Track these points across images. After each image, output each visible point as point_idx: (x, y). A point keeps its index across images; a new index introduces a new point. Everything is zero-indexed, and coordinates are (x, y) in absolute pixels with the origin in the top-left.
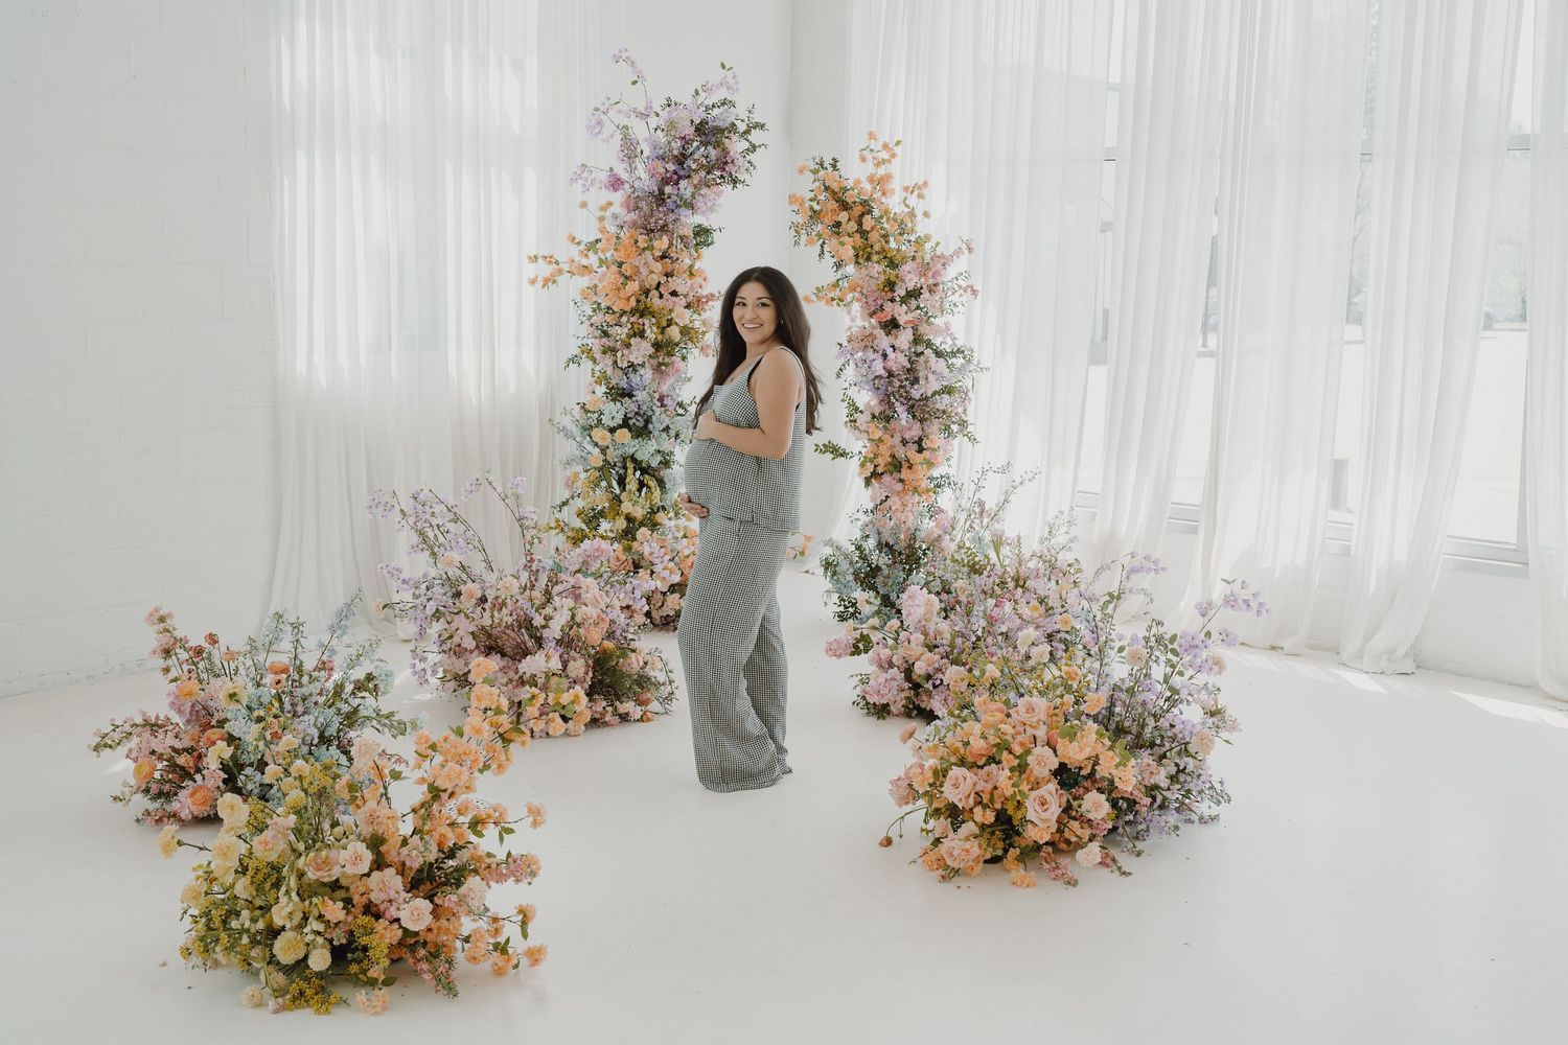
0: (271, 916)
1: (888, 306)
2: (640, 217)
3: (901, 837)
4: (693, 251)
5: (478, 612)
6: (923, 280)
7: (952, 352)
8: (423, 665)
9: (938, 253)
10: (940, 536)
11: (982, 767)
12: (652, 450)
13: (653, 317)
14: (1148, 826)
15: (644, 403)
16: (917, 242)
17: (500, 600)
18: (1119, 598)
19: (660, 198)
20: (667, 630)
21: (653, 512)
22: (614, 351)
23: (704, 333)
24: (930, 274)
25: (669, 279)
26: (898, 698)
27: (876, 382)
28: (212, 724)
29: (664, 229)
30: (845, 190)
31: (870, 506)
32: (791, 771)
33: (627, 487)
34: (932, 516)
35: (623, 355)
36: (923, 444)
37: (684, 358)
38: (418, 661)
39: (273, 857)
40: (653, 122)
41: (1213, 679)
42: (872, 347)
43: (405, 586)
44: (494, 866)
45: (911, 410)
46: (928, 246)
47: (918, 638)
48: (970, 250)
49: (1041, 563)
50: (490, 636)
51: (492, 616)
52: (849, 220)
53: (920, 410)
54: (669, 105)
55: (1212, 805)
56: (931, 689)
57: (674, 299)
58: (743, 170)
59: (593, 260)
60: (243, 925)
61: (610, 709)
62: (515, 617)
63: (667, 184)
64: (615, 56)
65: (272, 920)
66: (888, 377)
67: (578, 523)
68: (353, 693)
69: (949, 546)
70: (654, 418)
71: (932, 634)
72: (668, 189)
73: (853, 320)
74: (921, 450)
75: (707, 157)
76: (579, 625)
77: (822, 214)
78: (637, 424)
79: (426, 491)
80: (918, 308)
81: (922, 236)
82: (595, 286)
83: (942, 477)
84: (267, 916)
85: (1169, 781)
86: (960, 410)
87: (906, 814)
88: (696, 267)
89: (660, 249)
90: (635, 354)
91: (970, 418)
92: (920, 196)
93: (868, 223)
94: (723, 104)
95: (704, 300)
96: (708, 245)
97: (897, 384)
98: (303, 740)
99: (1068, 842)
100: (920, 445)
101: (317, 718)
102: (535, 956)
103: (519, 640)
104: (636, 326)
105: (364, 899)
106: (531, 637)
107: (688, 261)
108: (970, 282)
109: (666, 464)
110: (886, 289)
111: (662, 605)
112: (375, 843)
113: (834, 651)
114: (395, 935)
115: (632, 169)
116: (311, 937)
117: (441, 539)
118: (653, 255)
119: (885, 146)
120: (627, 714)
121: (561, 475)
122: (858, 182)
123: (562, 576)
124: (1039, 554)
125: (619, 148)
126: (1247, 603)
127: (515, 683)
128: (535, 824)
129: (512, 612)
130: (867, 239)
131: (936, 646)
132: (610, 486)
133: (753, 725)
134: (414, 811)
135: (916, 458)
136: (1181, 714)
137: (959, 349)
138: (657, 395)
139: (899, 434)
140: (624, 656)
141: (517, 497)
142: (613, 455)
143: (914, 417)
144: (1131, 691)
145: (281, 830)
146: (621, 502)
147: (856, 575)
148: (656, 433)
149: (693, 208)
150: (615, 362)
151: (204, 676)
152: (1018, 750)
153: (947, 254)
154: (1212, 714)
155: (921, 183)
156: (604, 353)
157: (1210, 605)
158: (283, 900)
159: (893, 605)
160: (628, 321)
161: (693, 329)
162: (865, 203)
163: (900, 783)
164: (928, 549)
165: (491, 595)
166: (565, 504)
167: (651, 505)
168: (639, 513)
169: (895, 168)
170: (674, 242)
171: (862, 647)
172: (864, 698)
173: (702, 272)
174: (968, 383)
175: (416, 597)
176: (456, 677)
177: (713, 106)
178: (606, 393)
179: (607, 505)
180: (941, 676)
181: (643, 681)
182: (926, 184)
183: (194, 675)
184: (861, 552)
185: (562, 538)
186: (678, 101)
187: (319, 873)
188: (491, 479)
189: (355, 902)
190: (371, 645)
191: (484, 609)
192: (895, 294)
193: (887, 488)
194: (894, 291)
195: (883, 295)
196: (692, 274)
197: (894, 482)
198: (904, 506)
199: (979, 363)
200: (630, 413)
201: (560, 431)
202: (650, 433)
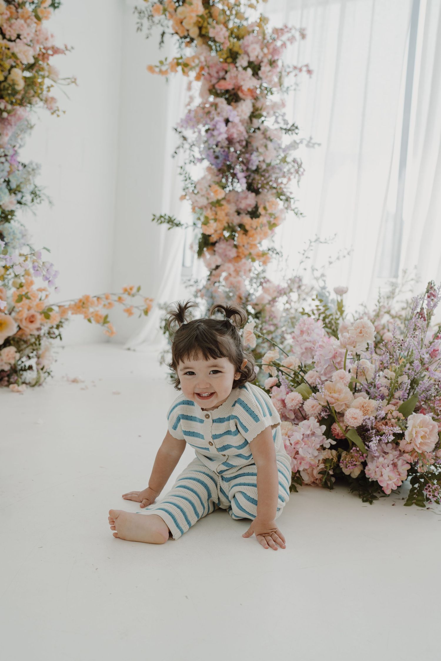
1: (231, 76)
7: (285, 129)
23: (49, 88)
26: (316, 461)
27: (217, 150)
34: (260, 283)
36: (261, 210)
42: (215, 115)
45: (248, 179)
48: (303, 36)
53: (255, 181)
66: (228, 145)
74: (257, 216)
95: (50, 52)
97: (236, 153)
143: (249, 186)
192: (238, 65)
193: (220, 256)
194: (236, 63)
195: (226, 65)
196: (38, 18)
197: (229, 248)
198: (237, 272)
199: (311, 138)
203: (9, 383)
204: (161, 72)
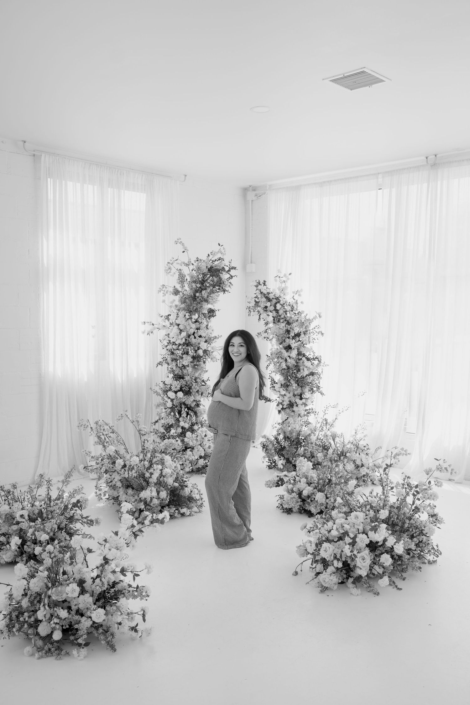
0: (37, 615)
1: (287, 340)
2: (186, 306)
3: (301, 571)
4: (208, 319)
5: (123, 471)
6: (301, 329)
7: (313, 358)
8: (100, 492)
9: (307, 318)
10: (310, 434)
11: (336, 542)
12: (192, 400)
13: (192, 346)
14: (407, 566)
15: (189, 381)
16: (298, 314)
17: (132, 467)
18: (391, 466)
19: (194, 298)
20: (198, 474)
21: (193, 425)
22: (176, 360)
23: (212, 352)
24: (304, 327)
25: (198, 330)
26: (296, 505)
27: (283, 371)
28: (14, 523)
29: (196, 310)
30: (269, 293)
31: (281, 421)
32: (253, 539)
33: (182, 415)
34: (306, 426)
35: (180, 362)
36: (302, 396)
37: (204, 362)
38: (98, 490)
39: (37, 590)
40: (191, 267)
41: (432, 502)
42: (281, 357)
43: (93, 459)
44: (131, 592)
45: (297, 382)
46: (303, 315)
47: (304, 480)
48: (320, 317)
49: (352, 446)
50: (127, 481)
51: (129, 473)
52: (271, 305)
53: (301, 382)
54: (198, 261)
55: (435, 557)
56: (310, 502)
57: (200, 339)
58: (227, 286)
59: (167, 323)
60: (25, 619)
61: (177, 511)
62: (138, 473)
63: (197, 292)
64: (176, 241)
65: (37, 617)
66: (288, 369)
67: (162, 430)
68: (72, 508)
69: (313, 438)
70: (193, 387)
71: (309, 478)
72: (197, 294)
73: (272, 346)
74: (301, 399)
75: (213, 281)
76: (164, 477)
77: (260, 303)
78: (186, 389)
79: (101, 421)
80: (299, 341)
81: (300, 311)
82: (169, 334)
83: (310, 409)
84: (35, 615)
85: (415, 547)
86: (317, 382)
87: (304, 561)
88: (209, 326)
89: (194, 319)
90: (185, 361)
91: (321, 385)
92: (299, 295)
93: (278, 306)
94: (219, 260)
95: (212, 339)
96: (214, 316)
97: (291, 372)
98: (51, 530)
99: (374, 574)
100: (301, 396)
101: (57, 520)
102: (149, 632)
103: (139, 482)
104: (185, 350)
105: (76, 608)
106: (144, 481)
107: (205, 323)
108: (320, 330)
109: (198, 405)
110: (286, 333)
111: (197, 464)
112: (81, 583)
113: (269, 485)
114: (89, 623)
115: (183, 287)
116: (54, 625)
117: (107, 440)
118: (192, 321)
119: (285, 275)
120: (184, 513)
121: (155, 411)
122: (274, 290)
123: (157, 455)
124: (351, 442)
125: (177, 278)
126: (446, 469)
127: (137, 501)
128: (148, 572)
129: (136, 471)
130: (278, 313)
131: (311, 483)
132: (175, 415)
133: (237, 520)
134: (97, 567)
135: (299, 402)
136: (420, 517)
137: (316, 358)
138: (194, 378)
139: (292, 392)
140: (183, 489)
141: (138, 422)
142: (176, 402)
143: (298, 385)
144: (399, 508)
145: (41, 578)
146: (179, 421)
147: (275, 450)
148: (194, 393)
149: (207, 302)
150: (177, 365)
151: (11, 501)
152: (352, 535)
153: (311, 319)
154: (432, 516)
155: (299, 290)
156: (172, 361)
157: (431, 470)
158: (42, 608)
159: (291, 463)
160: (182, 348)
161: (208, 350)
162: (277, 298)
163: (301, 548)
164: (305, 439)
165: (128, 463)
166: (157, 422)
167: (192, 422)
168: (187, 426)
169: (288, 284)
170: (200, 316)
171: (280, 483)
172: (281, 505)
174: (319, 370)
175: (97, 464)
176: (114, 498)
177: (215, 260)
178: (173, 377)
179: (174, 422)
180: (314, 497)
181: (190, 499)
183: (7, 502)
184: (277, 440)
185: (156, 436)
186: (201, 259)
187: (57, 597)
188: (127, 414)
189: (72, 609)
190: (79, 489)
191: (125, 470)
192: (290, 335)
193: (288, 414)
194: (290, 334)
195: (285, 336)
197: (290, 412)
198: (295, 421)
199: (324, 363)
200: (183, 385)
201: (154, 392)
202: (191, 393)
203: (202, 473)
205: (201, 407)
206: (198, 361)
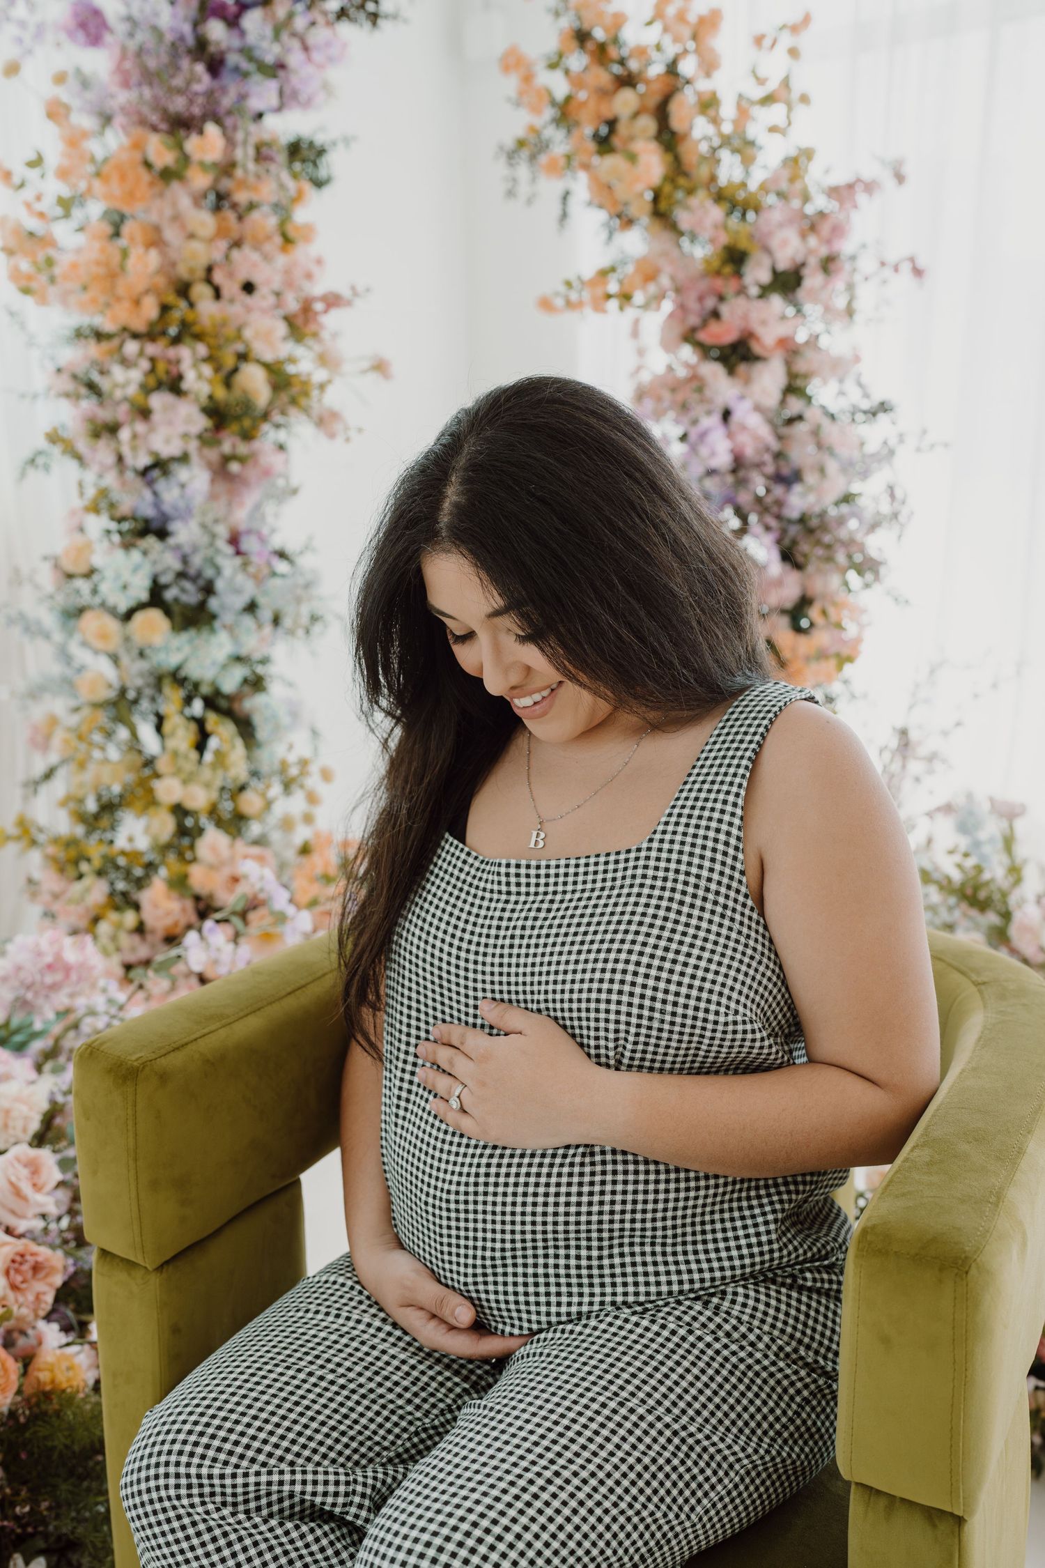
1: (729, 310)
2: (148, 96)
4: (285, 185)
6: (811, 244)
12: (220, 656)
13: (203, 344)
15: (195, 549)
21: (233, 790)
22: (115, 429)
23: (322, 387)
24: (825, 229)
25: (236, 254)
33: (168, 743)
35: (135, 436)
36: (815, 615)
37: (281, 445)
48: (900, 178)
52: (636, 115)
53: (807, 540)
57: (249, 300)
66: (734, 471)
70: (220, 585)
72: (216, 30)
73: (641, 352)
74: (804, 629)
77: (576, 104)
78: (185, 598)
88: (296, 228)
90: (164, 432)
92: (793, 53)
93: (681, 113)
95: (319, 306)
96: (321, 183)
100: (798, 618)
104: (161, 367)
107: (274, 214)
108: (903, 250)
109: (256, 684)
110: (727, 269)
130: (678, 155)
132: (135, 738)
135: (804, 645)
137: (882, 404)
138: (222, 531)
142: (135, 673)
146: (159, 773)
148: (227, 618)
149: (283, 90)
150: (120, 459)
155: (795, 17)
156: (91, 433)
160: (141, 353)
161: (297, 376)
167: (227, 777)
168: (199, 798)
170: (239, 154)
173: (308, 232)
178: (108, 532)
179: (129, 780)
182: (807, 19)
192: (746, 280)
194: (744, 275)
195: (719, 283)
196: (287, 240)
199: (925, 432)
200: (164, 572)
201: (11, 621)
202: (213, 617)
204: (569, 304)
205: (276, 692)
206: (247, 436)
